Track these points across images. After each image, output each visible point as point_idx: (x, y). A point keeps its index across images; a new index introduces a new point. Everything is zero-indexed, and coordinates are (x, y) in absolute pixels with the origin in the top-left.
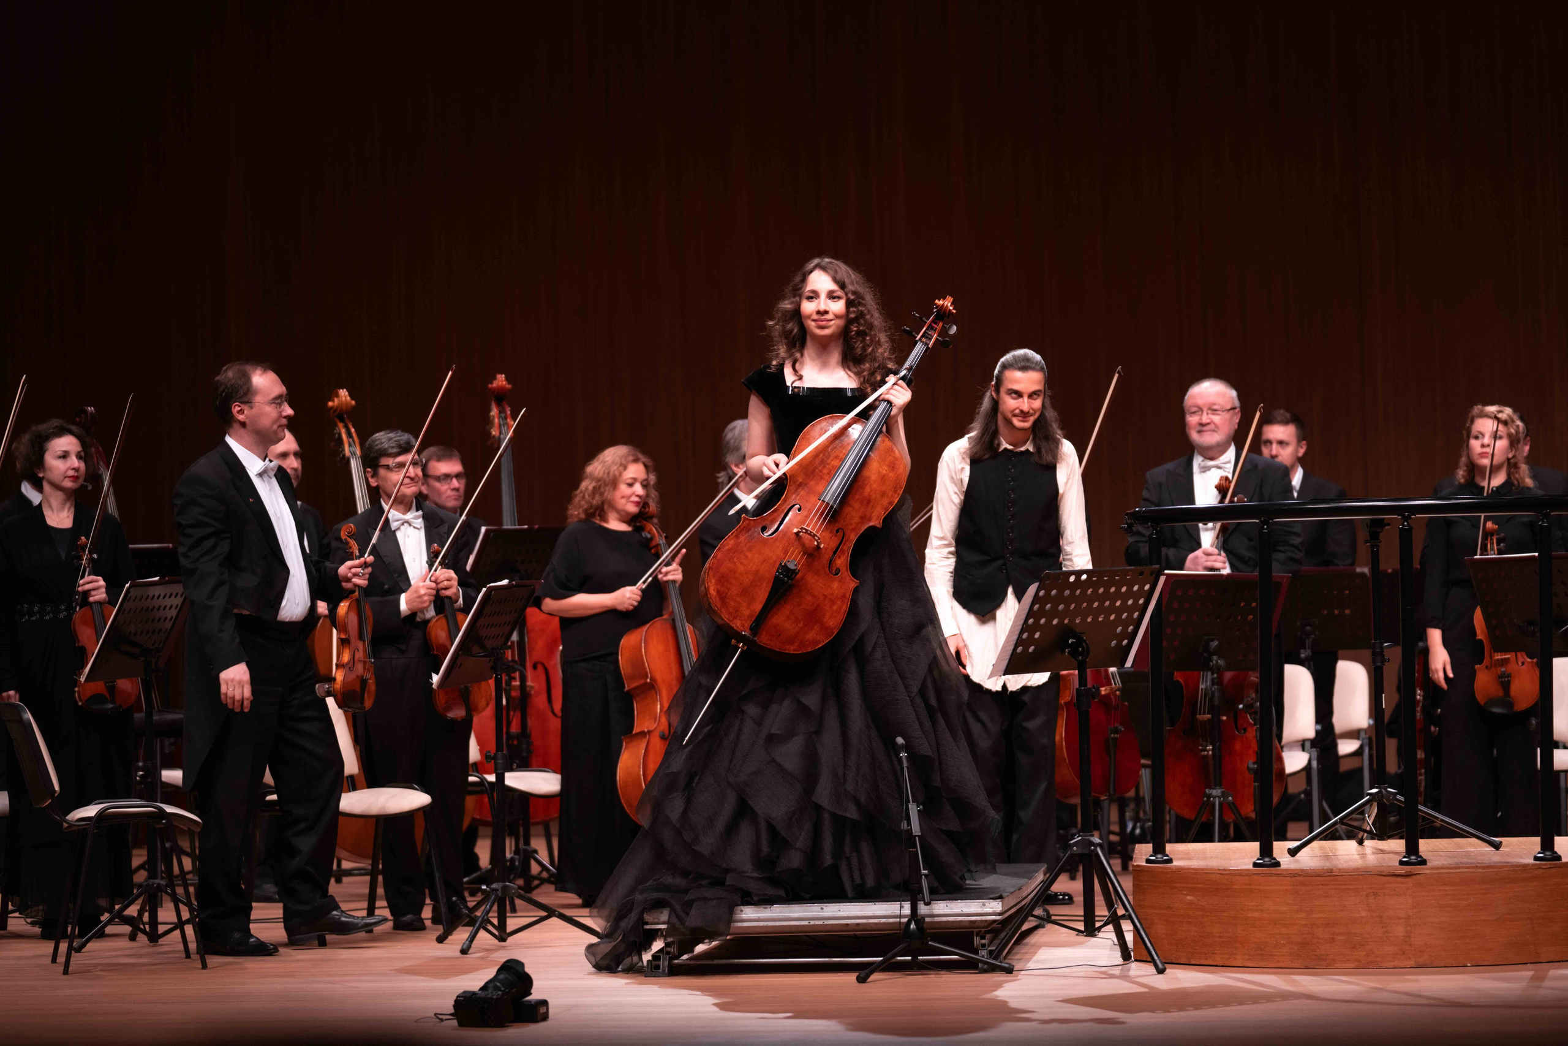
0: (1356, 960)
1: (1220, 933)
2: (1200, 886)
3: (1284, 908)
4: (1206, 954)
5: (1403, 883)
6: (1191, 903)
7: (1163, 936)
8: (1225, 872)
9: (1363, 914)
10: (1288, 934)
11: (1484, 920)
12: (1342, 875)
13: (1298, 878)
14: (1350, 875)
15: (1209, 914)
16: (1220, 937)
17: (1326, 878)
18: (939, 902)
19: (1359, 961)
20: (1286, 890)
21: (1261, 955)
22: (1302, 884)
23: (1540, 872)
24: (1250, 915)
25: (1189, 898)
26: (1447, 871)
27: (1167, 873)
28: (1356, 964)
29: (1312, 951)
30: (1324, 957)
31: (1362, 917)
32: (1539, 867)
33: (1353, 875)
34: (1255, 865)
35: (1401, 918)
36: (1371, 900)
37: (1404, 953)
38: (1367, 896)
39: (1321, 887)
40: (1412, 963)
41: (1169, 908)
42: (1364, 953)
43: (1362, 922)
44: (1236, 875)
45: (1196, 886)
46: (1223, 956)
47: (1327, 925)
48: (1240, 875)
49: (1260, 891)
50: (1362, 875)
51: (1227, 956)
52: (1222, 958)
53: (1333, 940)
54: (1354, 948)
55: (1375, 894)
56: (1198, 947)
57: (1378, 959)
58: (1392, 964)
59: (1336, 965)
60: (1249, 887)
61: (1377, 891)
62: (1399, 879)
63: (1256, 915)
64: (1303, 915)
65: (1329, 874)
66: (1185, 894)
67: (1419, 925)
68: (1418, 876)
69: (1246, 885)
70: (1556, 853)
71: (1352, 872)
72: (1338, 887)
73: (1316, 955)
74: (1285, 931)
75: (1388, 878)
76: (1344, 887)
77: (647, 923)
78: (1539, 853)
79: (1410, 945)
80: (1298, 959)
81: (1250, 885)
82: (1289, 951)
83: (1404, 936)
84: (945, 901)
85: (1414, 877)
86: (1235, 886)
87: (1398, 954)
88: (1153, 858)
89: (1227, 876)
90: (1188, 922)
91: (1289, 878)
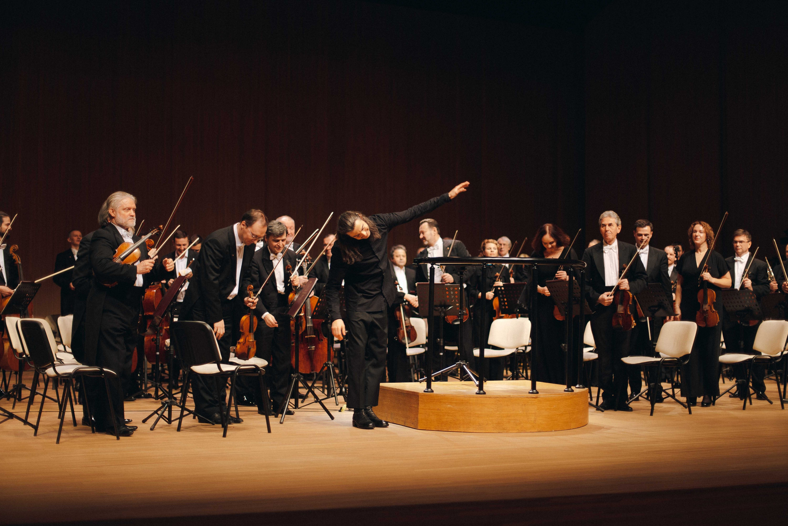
1: (463, 419)
2: (455, 401)
3: (491, 410)
4: (456, 427)
5: (534, 401)
7: (434, 420)
8: (467, 396)
9: (521, 412)
10: (492, 420)
11: (557, 414)
13: (497, 399)
14: (517, 398)
15: (458, 412)
16: (463, 421)
17: (508, 399)
21: (480, 428)
23: (571, 396)
24: (477, 412)
25: (449, 406)
26: (548, 396)
28: (518, 431)
29: (501, 426)
34: (477, 393)
35: (533, 414)
38: (522, 405)
39: (506, 402)
40: (536, 430)
41: (438, 409)
42: (520, 427)
43: (520, 415)
45: (453, 401)
47: (507, 416)
50: (521, 397)
51: (466, 428)
52: (463, 429)
53: (509, 422)
54: (516, 425)
55: (525, 405)
56: (452, 425)
57: (525, 429)
58: (530, 431)
59: (510, 432)
60: (477, 402)
62: (533, 399)
63: (479, 413)
64: (498, 413)
67: (539, 416)
69: (476, 401)
70: (572, 389)
71: (517, 396)
75: (529, 399)
76: (514, 402)
78: (566, 389)
79: (536, 424)
80: (495, 429)
82: (492, 426)
83: (534, 420)
85: (538, 398)
86: (470, 402)
87: (531, 427)
88: (427, 390)
89: (467, 398)
90: (448, 415)
91: (493, 399)
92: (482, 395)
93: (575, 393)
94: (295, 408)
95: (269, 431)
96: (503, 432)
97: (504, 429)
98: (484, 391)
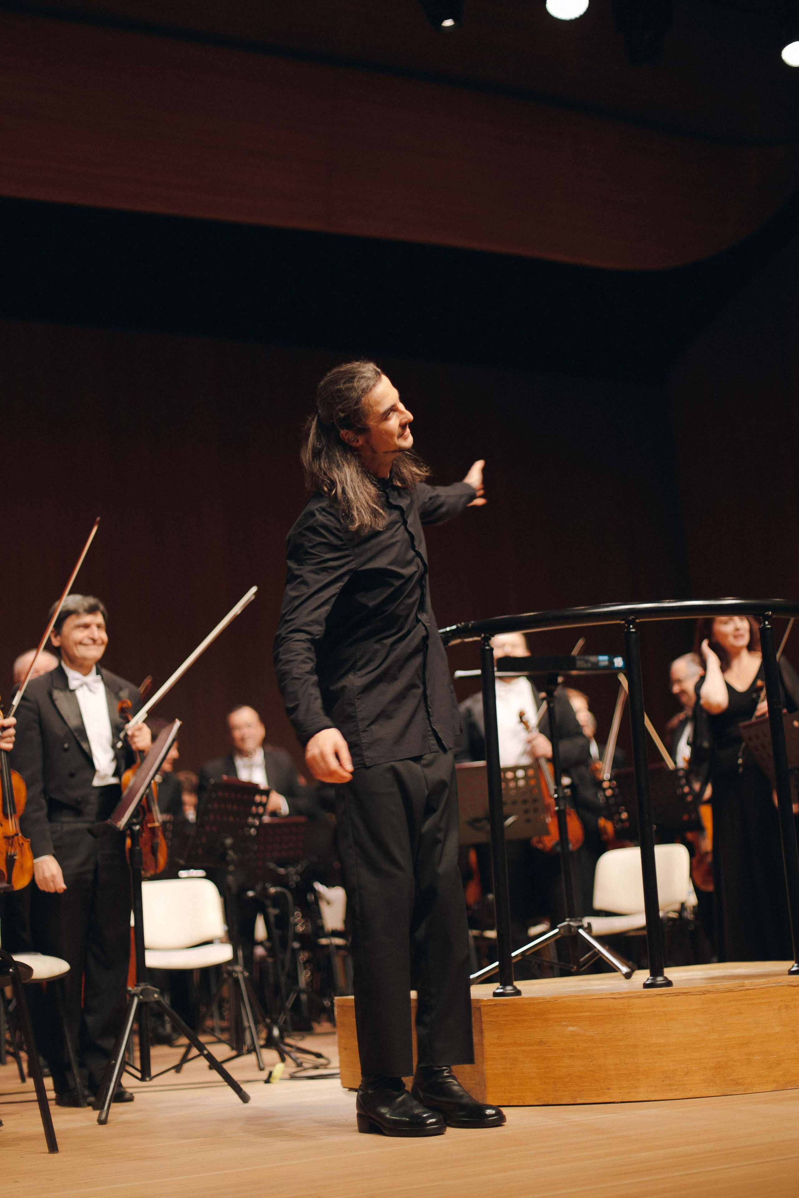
0: (774, 1081)
1: (616, 1064)
2: (587, 1014)
3: (694, 1030)
4: (598, 1090)
6: (575, 1034)
8: (619, 996)
9: (777, 1029)
10: (700, 1058)
13: (706, 995)
14: (762, 988)
15: (600, 1045)
16: (616, 1069)
17: (737, 993)
19: (778, 1082)
20: (696, 1009)
21: (670, 1085)
22: (714, 1001)
24: (654, 1041)
25: (571, 1029)
28: (773, 1086)
29: (728, 1076)
30: (741, 1081)
31: (777, 1033)
34: (646, 986)
36: (785, 1013)
38: (780, 1009)
39: (733, 1003)
41: (541, 1043)
42: (781, 1073)
43: (777, 1038)
45: (581, 1014)
46: (621, 1091)
47: (742, 1045)
50: (773, 987)
51: (627, 1091)
52: (620, 1093)
53: (749, 1061)
54: (770, 1068)
55: (787, 1007)
56: (586, 1084)
59: (755, 1089)
60: (651, 1010)
61: (788, 1004)
63: (661, 1040)
64: (715, 1036)
65: (741, 988)
66: (565, 1025)
69: (648, 1008)
71: (763, 985)
73: (732, 1080)
74: (696, 1055)
76: (757, 1001)
80: (712, 1086)
82: (702, 1078)
88: (501, 991)
89: (622, 1001)
90: (570, 1056)
91: (698, 996)
92: (664, 988)
94: (142, 1079)
95: (53, 1147)
96: (734, 1091)
97: (736, 1083)
98: (666, 978)
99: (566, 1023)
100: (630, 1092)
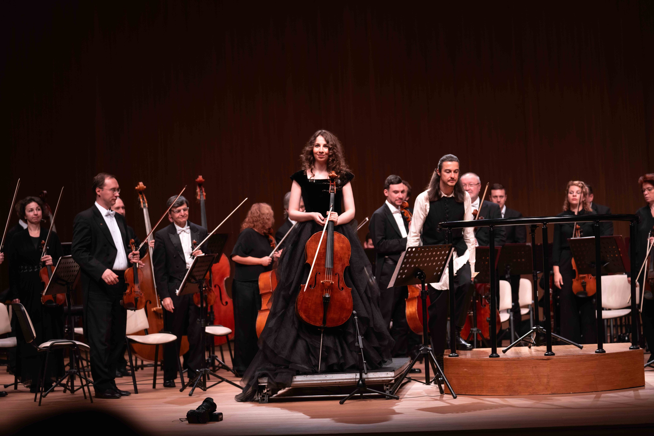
0: (529, 392)
1: (477, 382)
2: (469, 365)
3: (501, 373)
5: (546, 362)
6: (466, 371)
7: (456, 384)
8: (479, 360)
9: (531, 374)
10: (503, 383)
11: (577, 376)
12: (523, 360)
13: (506, 361)
15: (473, 376)
16: (477, 384)
18: (370, 373)
19: (530, 392)
20: (502, 366)
21: (493, 391)
22: (508, 363)
23: (597, 357)
24: (488, 375)
25: (465, 370)
26: (563, 357)
27: (457, 360)
28: (529, 393)
29: (512, 389)
30: (517, 391)
31: (531, 376)
32: (597, 355)
33: (526, 360)
34: (490, 357)
35: (546, 376)
36: (534, 369)
37: (547, 389)
38: (533, 367)
39: (515, 364)
40: (550, 393)
41: (458, 374)
42: (532, 389)
43: (531, 377)
44: (482, 361)
45: (468, 365)
46: (478, 392)
47: (518, 379)
48: (484, 361)
49: (492, 366)
50: (530, 359)
51: (480, 391)
53: (520, 384)
54: (528, 387)
55: (536, 367)
56: (469, 388)
57: (537, 391)
58: (542, 393)
59: (521, 394)
62: (545, 361)
63: (491, 375)
64: (508, 375)
65: (518, 360)
67: (552, 378)
68: (552, 360)
70: (603, 350)
72: (521, 364)
73: (513, 390)
74: (502, 381)
75: (540, 361)
76: (524, 364)
77: (260, 383)
78: (597, 350)
79: (549, 386)
80: (507, 392)
81: (488, 364)
82: (503, 389)
83: (547, 383)
84: (373, 373)
85: (550, 360)
86: (483, 365)
87: (544, 389)
88: (451, 355)
90: (465, 379)
91: (503, 361)
93: (608, 354)
98: (496, 351)
99: (464, 368)
100: (481, 392)
